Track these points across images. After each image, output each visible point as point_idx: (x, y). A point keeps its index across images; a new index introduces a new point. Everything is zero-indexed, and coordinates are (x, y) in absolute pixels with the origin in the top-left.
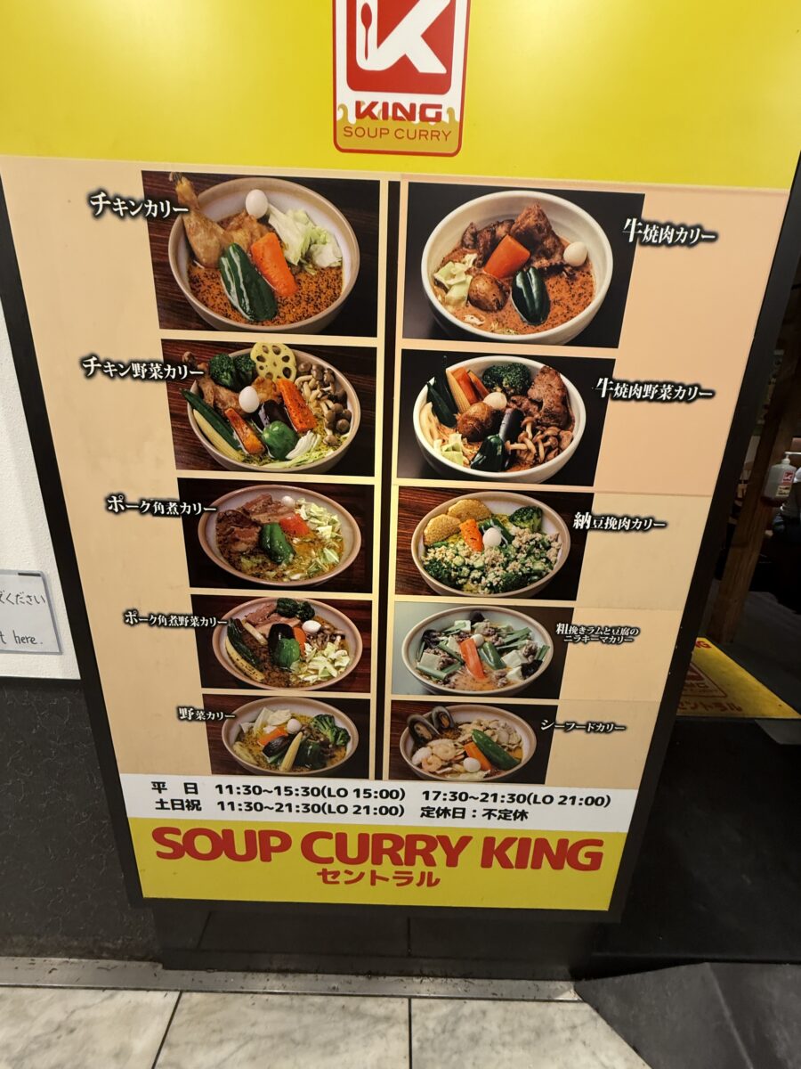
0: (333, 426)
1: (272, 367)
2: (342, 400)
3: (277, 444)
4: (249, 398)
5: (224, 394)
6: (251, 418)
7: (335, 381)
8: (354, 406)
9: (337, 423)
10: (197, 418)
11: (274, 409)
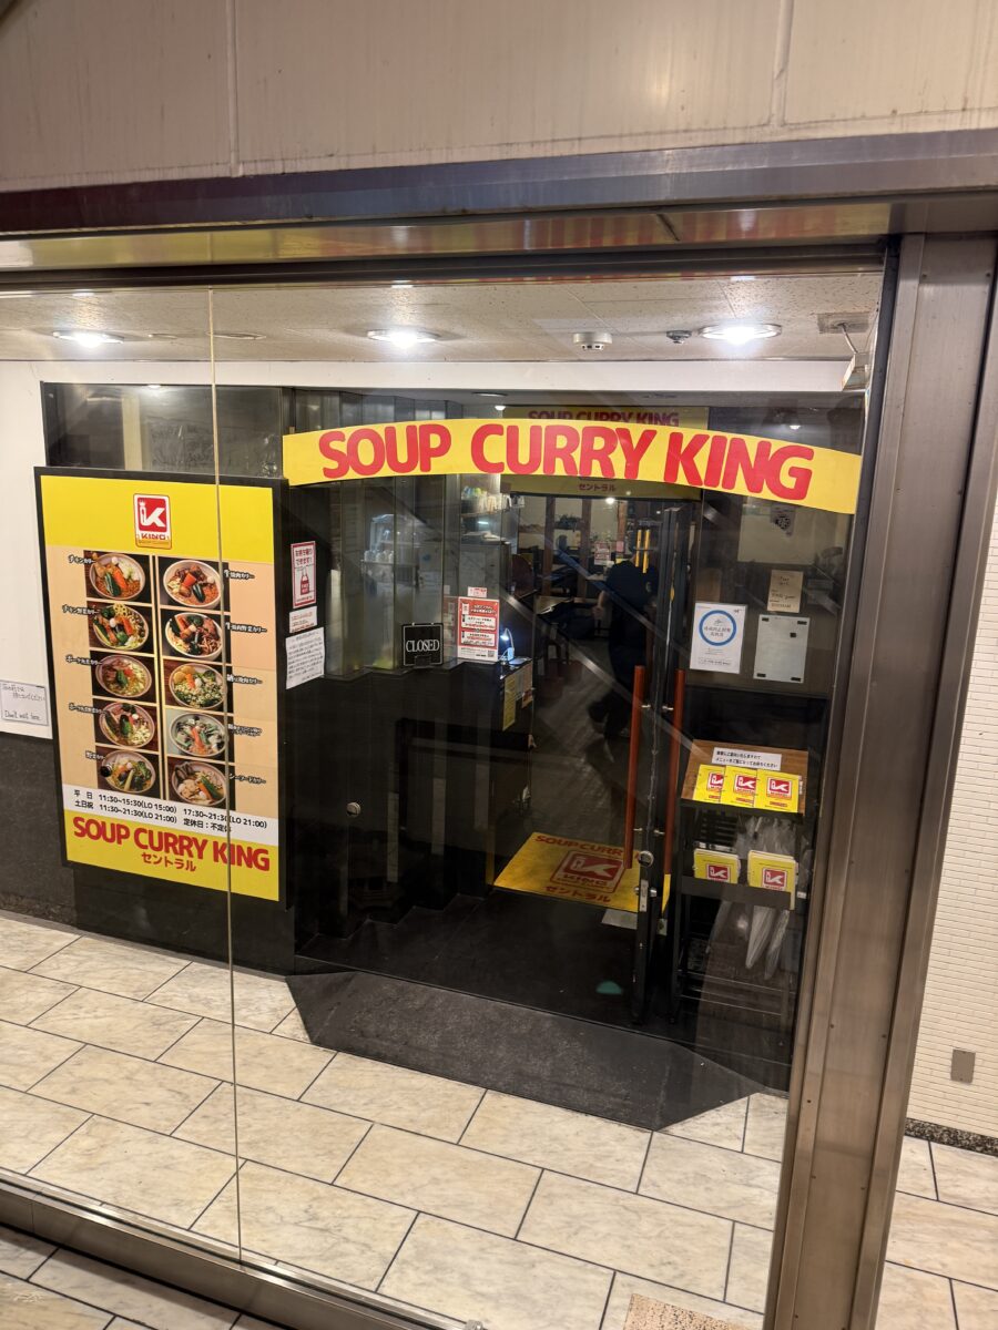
0: (140, 634)
1: (120, 612)
2: (142, 625)
3: (122, 639)
4: (113, 622)
5: (105, 620)
6: (113, 629)
7: (139, 618)
8: (146, 627)
9: (141, 633)
10: (96, 628)
11: (121, 626)
